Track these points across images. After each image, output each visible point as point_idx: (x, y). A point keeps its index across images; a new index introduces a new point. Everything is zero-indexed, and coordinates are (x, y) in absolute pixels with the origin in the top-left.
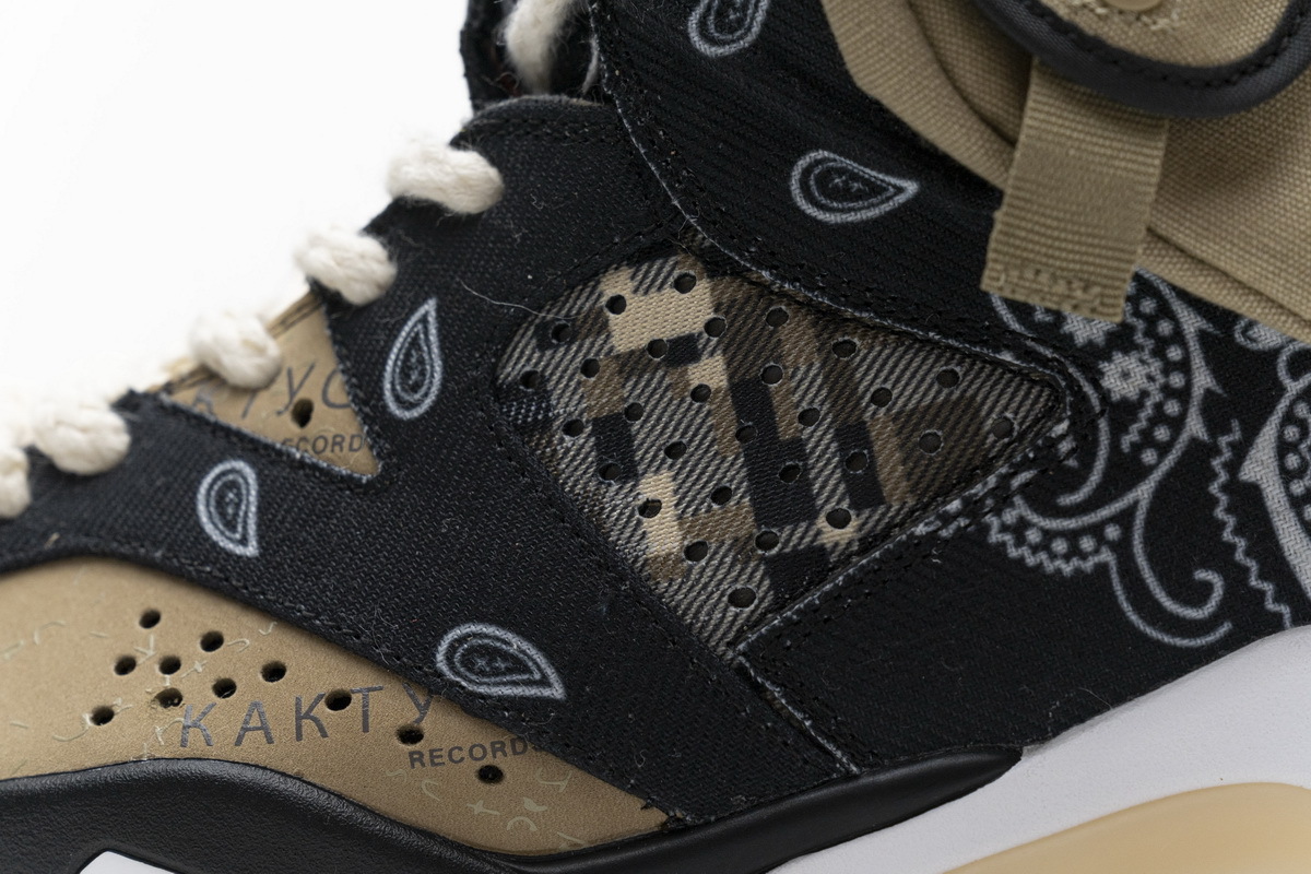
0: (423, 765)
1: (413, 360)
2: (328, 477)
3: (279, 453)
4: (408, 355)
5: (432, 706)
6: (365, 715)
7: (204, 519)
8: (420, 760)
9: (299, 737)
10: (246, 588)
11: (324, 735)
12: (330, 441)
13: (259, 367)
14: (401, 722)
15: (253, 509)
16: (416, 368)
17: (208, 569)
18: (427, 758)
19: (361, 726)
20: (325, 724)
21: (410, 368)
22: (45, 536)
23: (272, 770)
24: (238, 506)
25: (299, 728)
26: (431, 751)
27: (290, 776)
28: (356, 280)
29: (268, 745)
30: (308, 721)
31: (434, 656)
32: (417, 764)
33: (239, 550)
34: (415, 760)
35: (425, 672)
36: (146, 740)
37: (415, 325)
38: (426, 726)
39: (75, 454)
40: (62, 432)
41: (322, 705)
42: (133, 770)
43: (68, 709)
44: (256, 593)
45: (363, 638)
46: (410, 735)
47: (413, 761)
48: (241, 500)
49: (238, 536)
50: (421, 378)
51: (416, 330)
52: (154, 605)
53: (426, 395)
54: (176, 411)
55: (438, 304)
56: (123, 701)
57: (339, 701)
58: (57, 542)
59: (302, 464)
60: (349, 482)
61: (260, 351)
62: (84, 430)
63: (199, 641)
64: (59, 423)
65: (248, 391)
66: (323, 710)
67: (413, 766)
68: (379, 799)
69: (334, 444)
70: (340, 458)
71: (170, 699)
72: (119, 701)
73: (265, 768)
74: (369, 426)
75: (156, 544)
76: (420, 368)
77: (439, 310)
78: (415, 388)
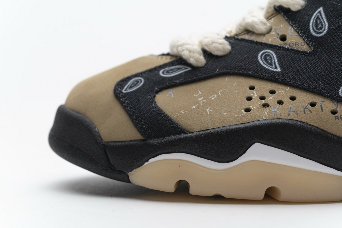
0: (339, 119)
1: (319, 22)
2: (297, 52)
3: (280, 47)
4: (316, 21)
5: (339, 105)
6: (322, 107)
7: (262, 64)
8: (338, 118)
9: (305, 113)
10: (280, 79)
11: (311, 113)
12: (294, 44)
13: (265, 28)
14: (332, 109)
15: (276, 60)
16: (320, 24)
17: (267, 75)
18: (339, 118)
19: (321, 110)
20: (311, 110)
21: (318, 24)
22: (215, 70)
23: (299, 121)
24: (271, 60)
25: (304, 111)
26: (341, 116)
27: (304, 123)
28: (296, 4)
29: (297, 115)
30: (306, 109)
31: (339, 92)
32: (337, 119)
33: (275, 70)
34: (337, 118)
35: (337, 96)
36: (263, 115)
37: (317, 14)
38: (338, 109)
39: (218, 50)
40: (214, 44)
41: (309, 105)
42: (262, 122)
43: (237, 109)
44: (283, 80)
45: (317, 89)
46: (334, 112)
47: (336, 119)
48: (272, 59)
49: (274, 67)
50: (322, 26)
51: (317, 15)
52: (252, 85)
53: (324, 30)
54: (242, 40)
55: (323, 8)
56: (253, 107)
57: (313, 105)
58: (218, 71)
59: (288, 49)
60: (304, 53)
61: (265, 24)
62: (220, 44)
63: (269, 92)
64: (213, 43)
65: (263, 34)
66: (309, 106)
67: (336, 120)
68: (327, 128)
69: (296, 44)
70: (298, 47)
71: (266, 105)
72: (251, 107)
73: (298, 121)
74: (307, 39)
75: (250, 70)
76: (321, 24)
77: (324, 10)
78: (321, 28)
